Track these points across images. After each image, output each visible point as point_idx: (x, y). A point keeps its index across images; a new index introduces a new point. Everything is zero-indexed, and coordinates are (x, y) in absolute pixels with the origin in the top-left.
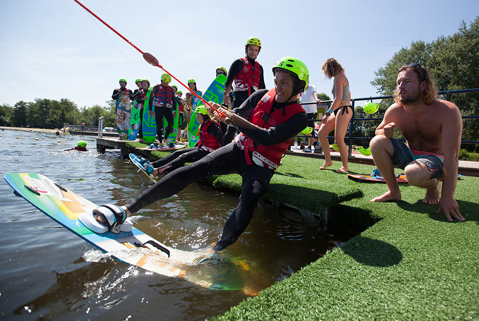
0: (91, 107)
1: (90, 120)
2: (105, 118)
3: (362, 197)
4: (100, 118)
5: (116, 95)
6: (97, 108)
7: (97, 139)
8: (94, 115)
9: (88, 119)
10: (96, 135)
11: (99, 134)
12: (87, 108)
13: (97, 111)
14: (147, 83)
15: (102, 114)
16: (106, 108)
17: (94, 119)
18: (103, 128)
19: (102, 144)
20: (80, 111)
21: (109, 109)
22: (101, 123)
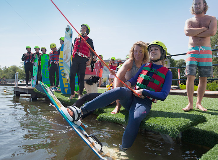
0: (10, 67)
1: (10, 75)
2: (20, 74)
3: (206, 121)
4: (16, 73)
5: (24, 58)
6: (14, 67)
7: (14, 87)
8: (12, 72)
9: (8, 75)
10: (14, 85)
11: (15, 85)
12: (7, 67)
13: (14, 69)
14: (45, 50)
15: (17, 71)
16: (21, 67)
17: (12, 74)
18: (19, 80)
19: (17, 91)
20: (3, 69)
21: (23, 67)
22: (17, 76)
